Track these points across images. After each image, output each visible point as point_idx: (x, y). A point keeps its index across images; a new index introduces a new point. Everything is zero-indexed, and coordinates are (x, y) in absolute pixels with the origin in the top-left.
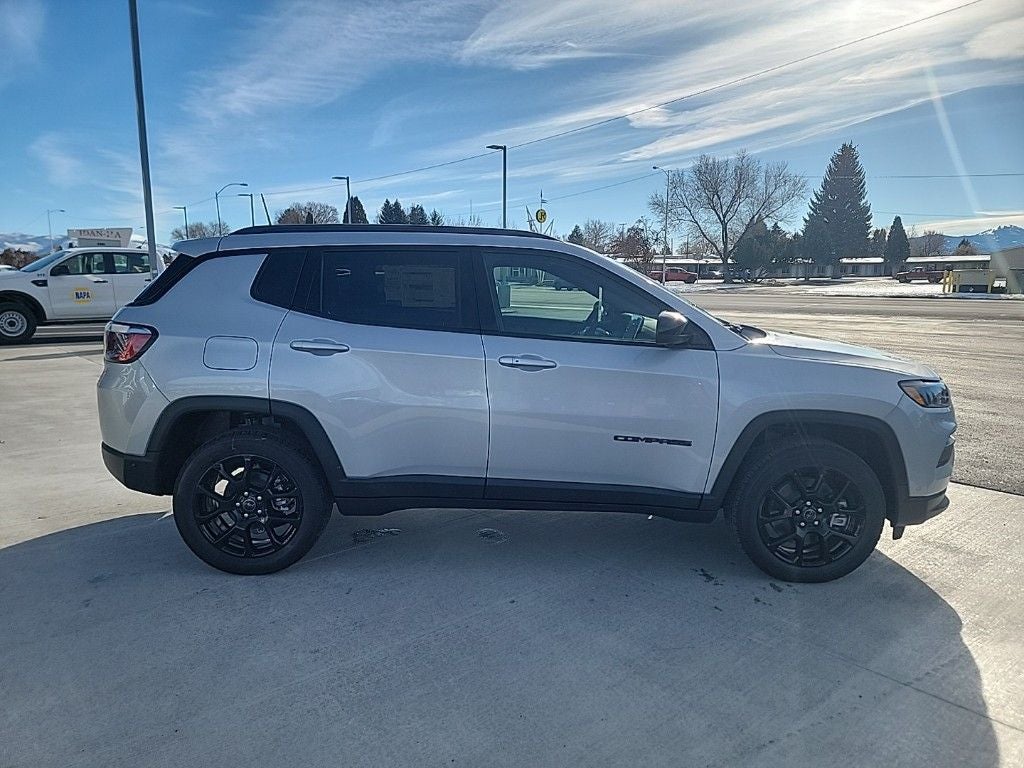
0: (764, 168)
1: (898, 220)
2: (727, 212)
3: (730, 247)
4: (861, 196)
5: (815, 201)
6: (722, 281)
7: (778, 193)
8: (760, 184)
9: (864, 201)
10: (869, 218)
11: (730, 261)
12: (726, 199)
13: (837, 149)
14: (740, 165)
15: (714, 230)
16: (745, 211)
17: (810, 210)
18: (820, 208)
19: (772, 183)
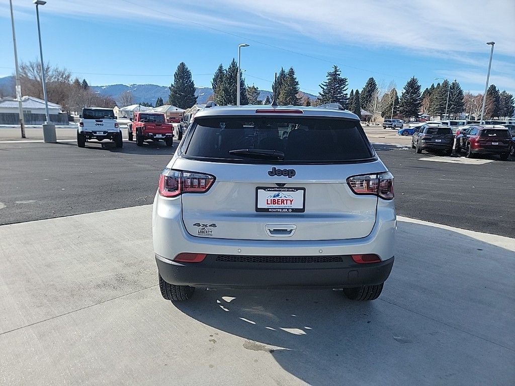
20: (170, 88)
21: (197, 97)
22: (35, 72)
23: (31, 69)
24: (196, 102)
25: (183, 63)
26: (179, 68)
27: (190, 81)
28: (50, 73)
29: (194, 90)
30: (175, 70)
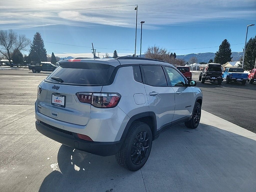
0: (19, 35)
1: (53, 53)
2: (9, 46)
3: (11, 57)
4: (43, 46)
5: (32, 46)
6: (10, 67)
7: (24, 43)
8: (18, 39)
9: (44, 48)
10: (46, 52)
11: (11, 61)
12: (8, 43)
13: (35, 33)
14: (11, 33)
15: (5, 51)
16: (14, 47)
17: (30, 48)
18: (33, 48)
19: (22, 40)
20: (216, 54)
21: (232, 58)
22: (153, 51)
23: (152, 50)
24: (231, 60)
25: (226, 40)
26: (223, 43)
27: (229, 49)
28: (159, 51)
29: (231, 54)
30: (221, 43)
